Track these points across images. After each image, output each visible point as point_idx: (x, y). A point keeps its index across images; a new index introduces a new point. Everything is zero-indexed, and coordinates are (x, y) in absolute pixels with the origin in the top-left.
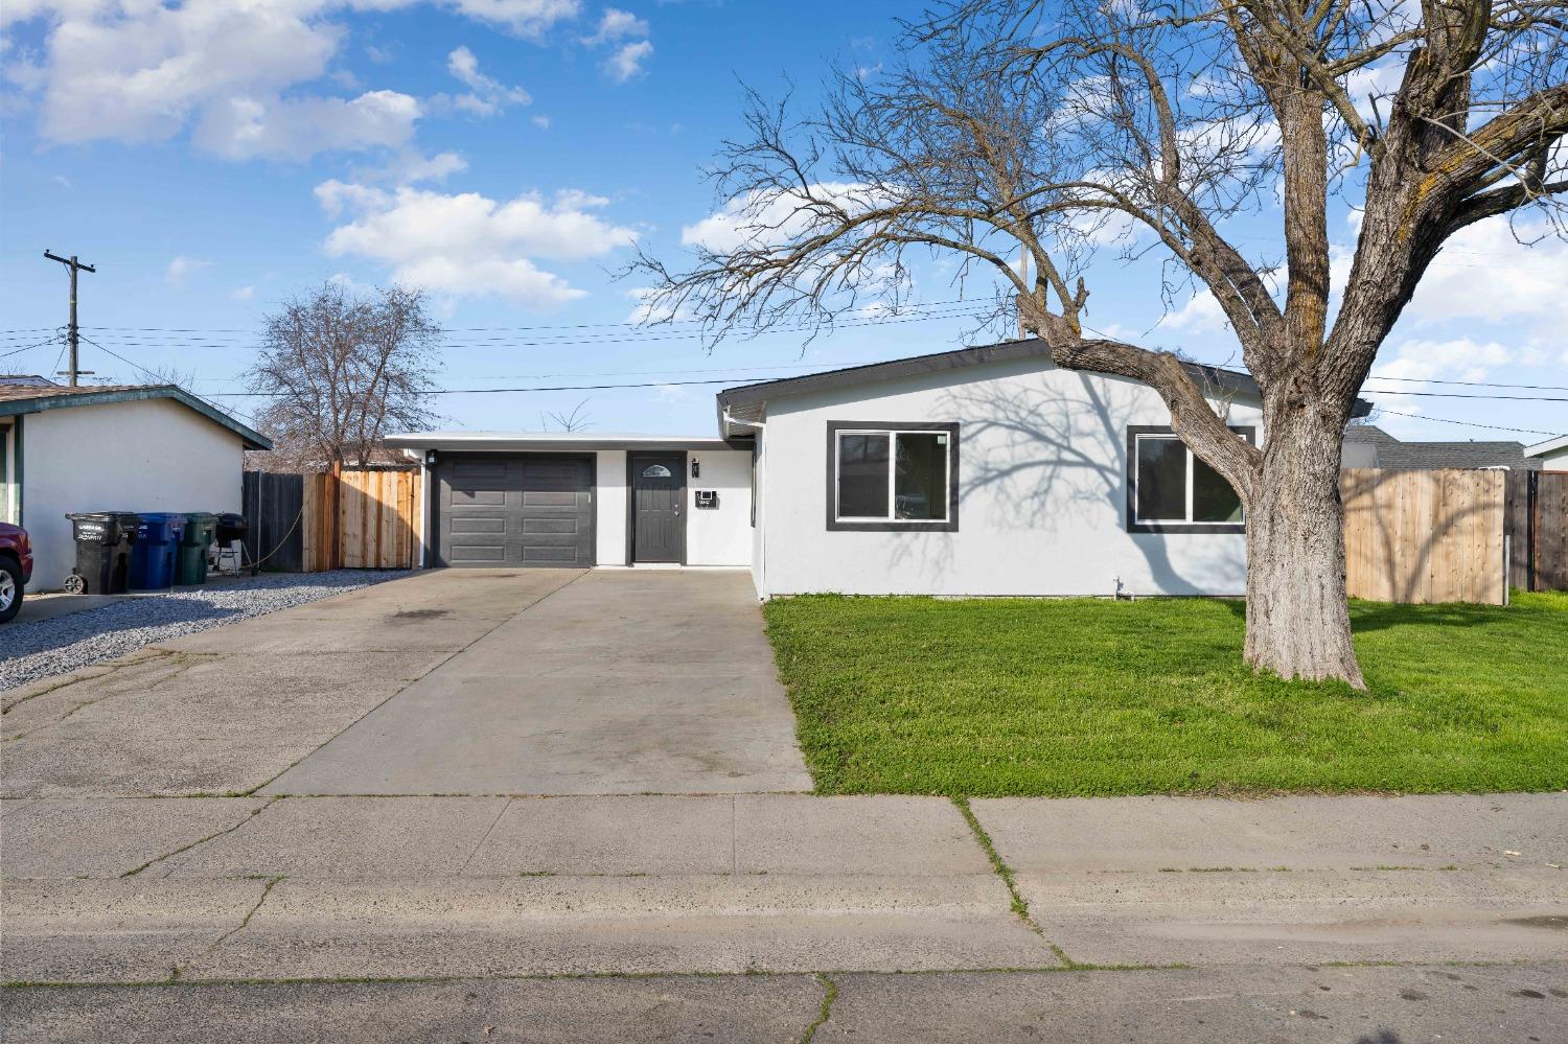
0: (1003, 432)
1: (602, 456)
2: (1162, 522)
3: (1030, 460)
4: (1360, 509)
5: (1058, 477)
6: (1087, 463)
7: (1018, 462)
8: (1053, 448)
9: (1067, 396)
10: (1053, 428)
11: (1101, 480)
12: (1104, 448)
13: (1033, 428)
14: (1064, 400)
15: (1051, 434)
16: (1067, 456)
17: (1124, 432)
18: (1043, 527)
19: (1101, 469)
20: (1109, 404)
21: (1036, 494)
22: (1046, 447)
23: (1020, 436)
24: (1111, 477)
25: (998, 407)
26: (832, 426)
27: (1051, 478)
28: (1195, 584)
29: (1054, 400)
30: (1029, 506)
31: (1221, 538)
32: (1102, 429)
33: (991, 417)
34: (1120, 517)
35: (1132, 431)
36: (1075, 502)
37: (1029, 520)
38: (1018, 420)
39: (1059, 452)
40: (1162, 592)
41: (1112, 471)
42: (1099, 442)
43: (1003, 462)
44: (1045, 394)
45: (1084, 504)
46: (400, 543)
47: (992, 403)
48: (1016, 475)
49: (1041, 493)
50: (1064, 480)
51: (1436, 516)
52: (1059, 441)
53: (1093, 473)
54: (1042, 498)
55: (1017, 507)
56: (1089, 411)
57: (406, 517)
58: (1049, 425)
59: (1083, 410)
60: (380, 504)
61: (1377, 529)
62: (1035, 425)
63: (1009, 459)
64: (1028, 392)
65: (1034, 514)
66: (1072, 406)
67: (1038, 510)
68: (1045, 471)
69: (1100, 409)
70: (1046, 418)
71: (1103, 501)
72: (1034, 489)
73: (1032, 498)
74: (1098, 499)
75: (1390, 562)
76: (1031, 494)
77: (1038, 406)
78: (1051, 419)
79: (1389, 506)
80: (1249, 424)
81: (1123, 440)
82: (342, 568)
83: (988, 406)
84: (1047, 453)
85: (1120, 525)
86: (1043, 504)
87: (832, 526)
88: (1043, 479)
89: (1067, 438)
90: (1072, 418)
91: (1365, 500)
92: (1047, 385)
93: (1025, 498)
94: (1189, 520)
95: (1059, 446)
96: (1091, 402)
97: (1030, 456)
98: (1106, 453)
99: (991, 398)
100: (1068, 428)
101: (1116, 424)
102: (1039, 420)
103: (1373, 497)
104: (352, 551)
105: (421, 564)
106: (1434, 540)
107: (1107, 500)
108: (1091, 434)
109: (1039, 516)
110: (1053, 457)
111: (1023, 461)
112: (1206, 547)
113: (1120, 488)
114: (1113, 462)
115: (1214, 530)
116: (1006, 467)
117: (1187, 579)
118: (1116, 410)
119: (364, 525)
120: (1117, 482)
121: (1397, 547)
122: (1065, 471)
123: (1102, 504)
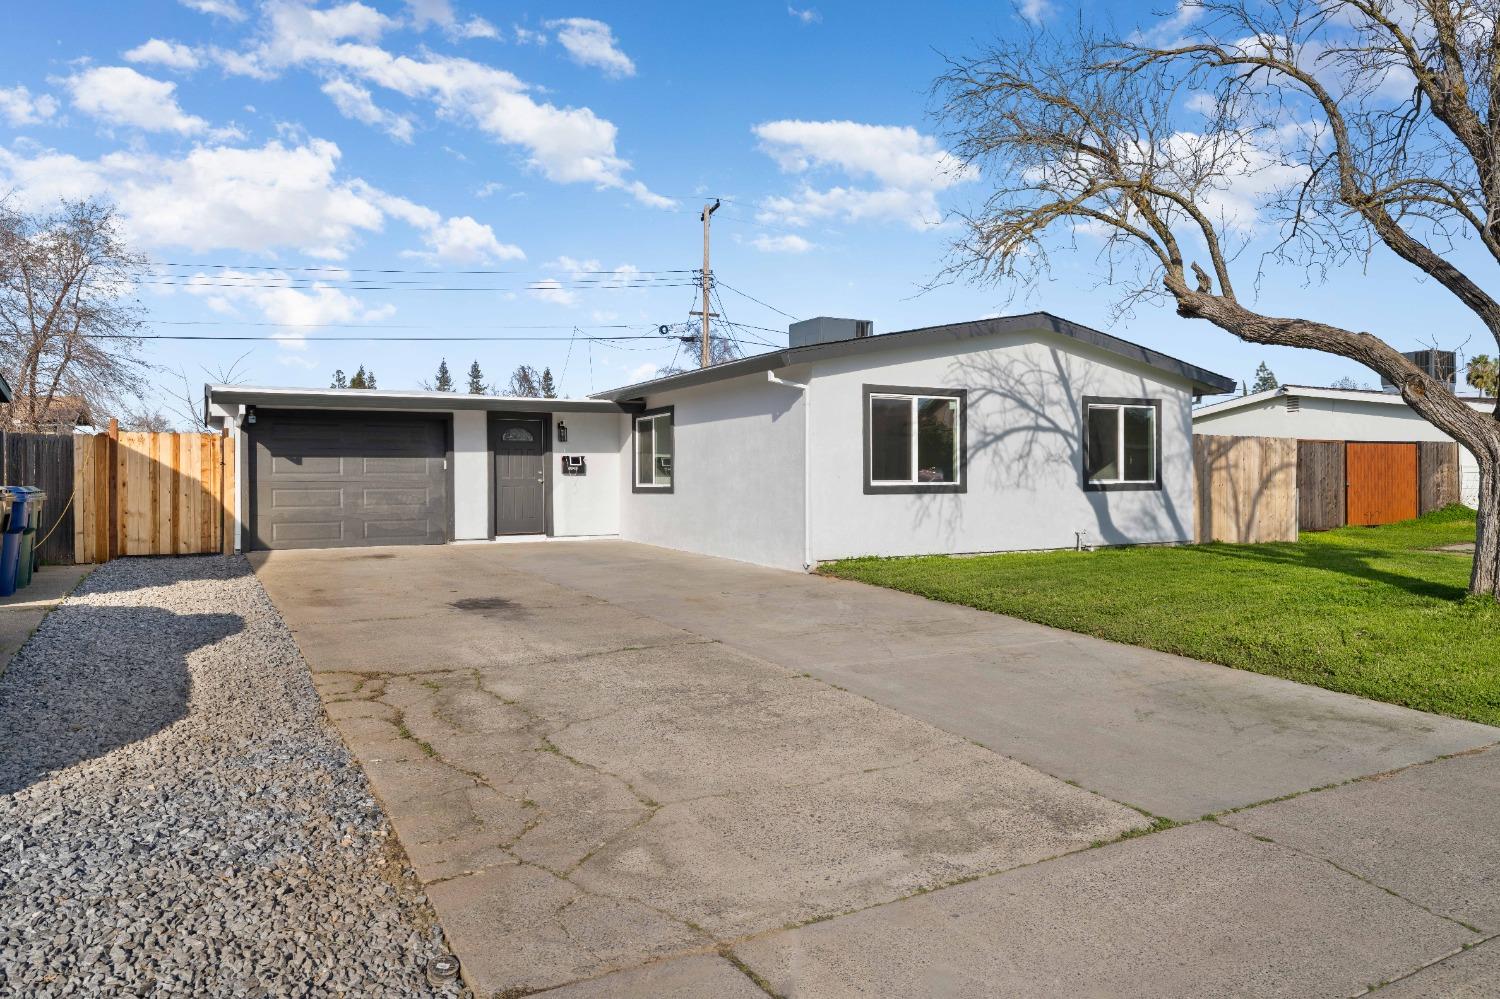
0: (998, 399)
1: (459, 417)
2: (1106, 482)
3: (1017, 426)
4: (1220, 468)
5: (1036, 441)
6: (1056, 429)
7: (1008, 427)
8: (1032, 415)
9: (1043, 368)
10: (1033, 396)
11: (1065, 444)
12: (1066, 415)
13: (1018, 395)
14: (1040, 371)
15: (1031, 402)
16: (1043, 422)
17: (1080, 402)
18: (1026, 487)
19: (1065, 434)
20: (1069, 375)
21: (1021, 457)
22: (1028, 414)
23: (1010, 403)
24: (1072, 441)
25: (994, 375)
26: (867, 390)
27: (1031, 442)
28: (1126, 534)
29: (1033, 371)
30: (1017, 467)
31: (1141, 494)
32: (1065, 398)
33: (988, 384)
34: (1078, 478)
35: (1086, 400)
36: (1048, 465)
37: (1016, 480)
38: (1008, 388)
39: (1037, 418)
40: (1106, 543)
41: (1072, 436)
42: (1064, 410)
43: (998, 426)
44: (1026, 364)
45: (1054, 465)
46: (206, 522)
47: (989, 371)
48: (1007, 439)
49: (1024, 456)
50: (1041, 444)
51: (1261, 473)
52: (1037, 408)
53: (1060, 437)
54: (1025, 459)
55: (1008, 468)
56: (1057, 382)
57: (215, 490)
58: (1029, 394)
59: (1053, 380)
60: (176, 474)
61: (1229, 484)
62: (1020, 393)
63: (1002, 424)
64: (1016, 363)
65: (1020, 475)
66: (1045, 377)
67: (1023, 472)
68: (1027, 436)
69: (1064, 380)
70: (1028, 387)
71: (1067, 463)
72: (1020, 451)
73: (1018, 460)
74: (1064, 462)
75: (1237, 511)
76: (1018, 457)
77: (1022, 376)
78: (1030, 388)
79: (1236, 466)
80: (1158, 397)
81: (1079, 408)
82: (124, 555)
83: (986, 374)
84: (1027, 420)
85: (1078, 485)
86: (1026, 467)
87: (869, 490)
88: (1026, 442)
89: (1041, 406)
90: (1045, 388)
91: (1222, 462)
92: (1027, 356)
93: (1012, 461)
94: (1121, 480)
95: (1037, 413)
96: (1058, 373)
97: (1017, 421)
98: (1068, 421)
99: (988, 366)
100: (1043, 397)
101: (1074, 393)
102: (1021, 389)
103: (1227, 458)
104: (137, 533)
105: (238, 546)
106: (1260, 493)
107: (1070, 463)
108: (1058, 403)
109: (1023, 477)
110: (1032, 424)
111: (1012, 426)
112: (1132, 501)
113: (1078, 451)
114: (1073, 428)
115: (1137, 488)
116: (999, 431)
117: (1121, 530)
118: (1075, 382)
119: (155, 501)
120: (1076, 446)
121: (1241, 498)
122: (1042, 436)
123: (1066, 466)
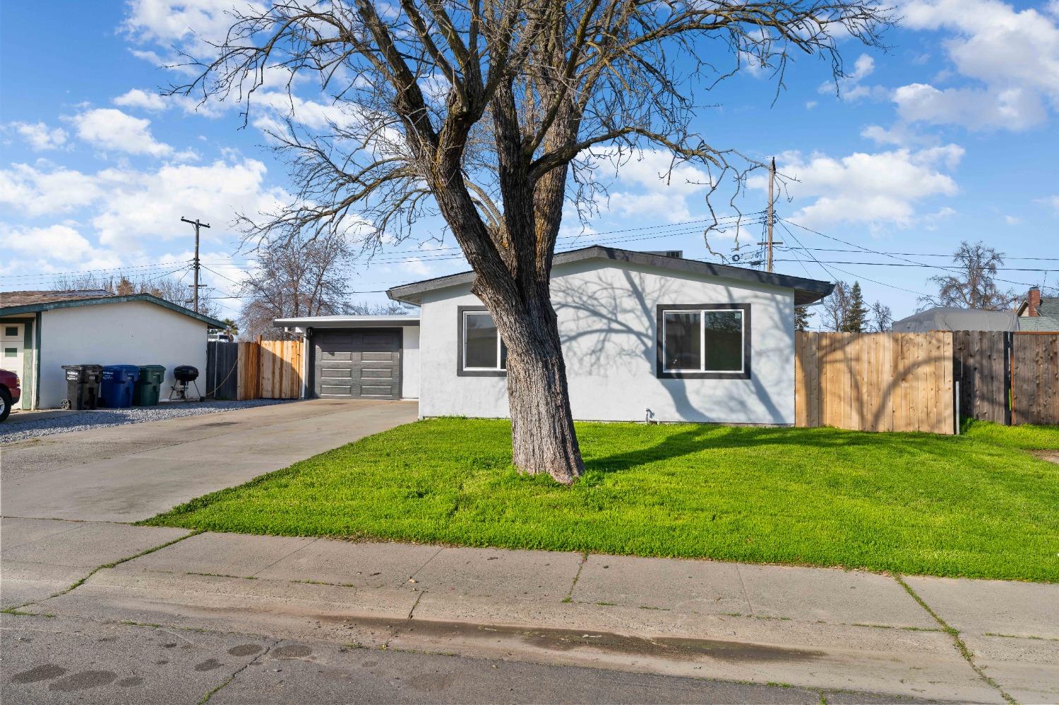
0: (571, 310)
2: (683, 371)
3: (589, 329)
4: (836, 361)
5: (609, 341)
6: (629, 330)
7: (581, 331)
8: (605, 321)
9: (615, 286)
10: (605, 307)
11: (639, 342)
12: (640, 320)
13: (591, 307)
14: (613, 288)
15: (604, 311)
16: (615, 326)
17: (655, 309)
18: (598, 374)
19: (639, 335)
20: (643, 290)
21: (593, 352)
22: (601, 320)
23: (582, 313)
24: (646, 340)
25: (568, 294)
26: (461, 310)
27: (604, 341)
28: (707, 414)
29: (606, 289)
30: (588, 360)
31: (727, 382)
32: (639, 307)
33: (563, 301)
34: (652, 368)
35: (660, 308)
36: (620, 357)
37: (588, 369)
38: (581, 302)
39: (609, 323)
40: (682, 419)
41: (647, 336)
42: (638, 317)
43: (571, 330)
44: (600, 285)
45: (626, 358)
46: (292, 384)
47: (564, 292)
48: (580, 340)
49: (597, 351)
50: (614, 343)
51: (896, 366)
52: (610, 316)
53: (633, 338)
54: (598, 354)
55: (581, 360)
56: (630, 296)
57: (296, 367)
58: (602, 305)
59: (626, 294)
60: (282, 360)
61: (848, 376)
62: (593, 306)
63: (575, 328)
64: (588, 284)
65: (592, 365)
66: (618, 292)
67: (595, 363)
68: (599, 337)
69: (638, 294)
70: (601, 301)
71: (640, 356)
72: (593, 348)
73: (591, 354)
74: (637, 355)
75: (859, 400)
76: (590, 352)
77: (595, 293)
78: (603, 301)
79: (858, 359)
80: (747, 301)
81: (654, 314)
82: (261, 398)
83: (561, 294)
84: (601, 324)
85: (652, 373)
86: (598, 359)
87: (461, 373)
88: (598, 342)
89: (615, 314)
90: (618, 301)
91: (838, 355)
92: (600, 279)
93: (586, 355)
94: (702, 370)
95: (610, 319)
96: (631, 289)
97: (590, 326)
98: (641, 324)
99: (563, 288)
100: (616, 307)
101: (649, 303)
102: (595, 302)
103: (845, 353)
104: (267, 387)
105: (303, 395)
106: (894, 385)
107: (643, 356)
108: (632, 311)
109: (596, 366)
110: (605, 327)
111: (586, 330)
112: (715, 388)
113: (652, 347)
114: (647, 330)
115: (720, 377)
116: (573, 334)
117: (702, 411)
118: (649, 294)
119: (274, 373)
120: (650, 343)
121: (864, 390)
122: (614, 336)
123: (640, 359)
